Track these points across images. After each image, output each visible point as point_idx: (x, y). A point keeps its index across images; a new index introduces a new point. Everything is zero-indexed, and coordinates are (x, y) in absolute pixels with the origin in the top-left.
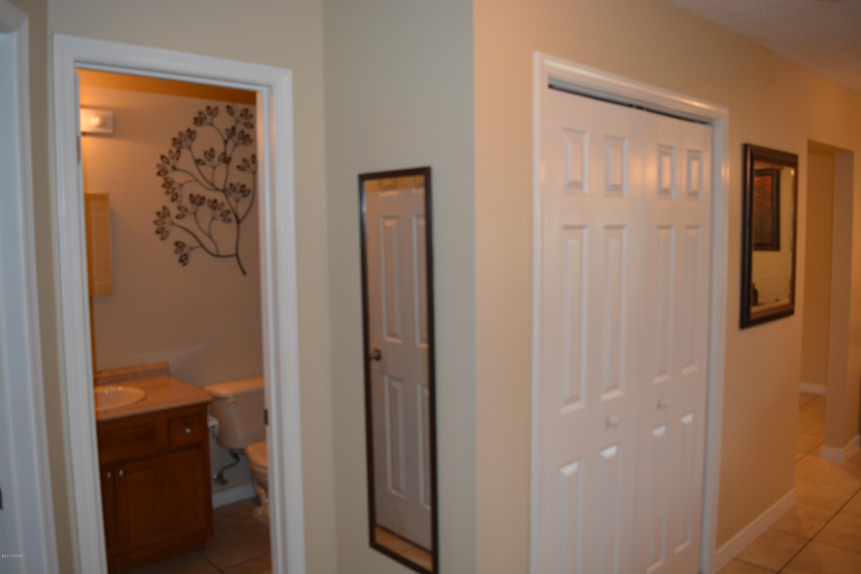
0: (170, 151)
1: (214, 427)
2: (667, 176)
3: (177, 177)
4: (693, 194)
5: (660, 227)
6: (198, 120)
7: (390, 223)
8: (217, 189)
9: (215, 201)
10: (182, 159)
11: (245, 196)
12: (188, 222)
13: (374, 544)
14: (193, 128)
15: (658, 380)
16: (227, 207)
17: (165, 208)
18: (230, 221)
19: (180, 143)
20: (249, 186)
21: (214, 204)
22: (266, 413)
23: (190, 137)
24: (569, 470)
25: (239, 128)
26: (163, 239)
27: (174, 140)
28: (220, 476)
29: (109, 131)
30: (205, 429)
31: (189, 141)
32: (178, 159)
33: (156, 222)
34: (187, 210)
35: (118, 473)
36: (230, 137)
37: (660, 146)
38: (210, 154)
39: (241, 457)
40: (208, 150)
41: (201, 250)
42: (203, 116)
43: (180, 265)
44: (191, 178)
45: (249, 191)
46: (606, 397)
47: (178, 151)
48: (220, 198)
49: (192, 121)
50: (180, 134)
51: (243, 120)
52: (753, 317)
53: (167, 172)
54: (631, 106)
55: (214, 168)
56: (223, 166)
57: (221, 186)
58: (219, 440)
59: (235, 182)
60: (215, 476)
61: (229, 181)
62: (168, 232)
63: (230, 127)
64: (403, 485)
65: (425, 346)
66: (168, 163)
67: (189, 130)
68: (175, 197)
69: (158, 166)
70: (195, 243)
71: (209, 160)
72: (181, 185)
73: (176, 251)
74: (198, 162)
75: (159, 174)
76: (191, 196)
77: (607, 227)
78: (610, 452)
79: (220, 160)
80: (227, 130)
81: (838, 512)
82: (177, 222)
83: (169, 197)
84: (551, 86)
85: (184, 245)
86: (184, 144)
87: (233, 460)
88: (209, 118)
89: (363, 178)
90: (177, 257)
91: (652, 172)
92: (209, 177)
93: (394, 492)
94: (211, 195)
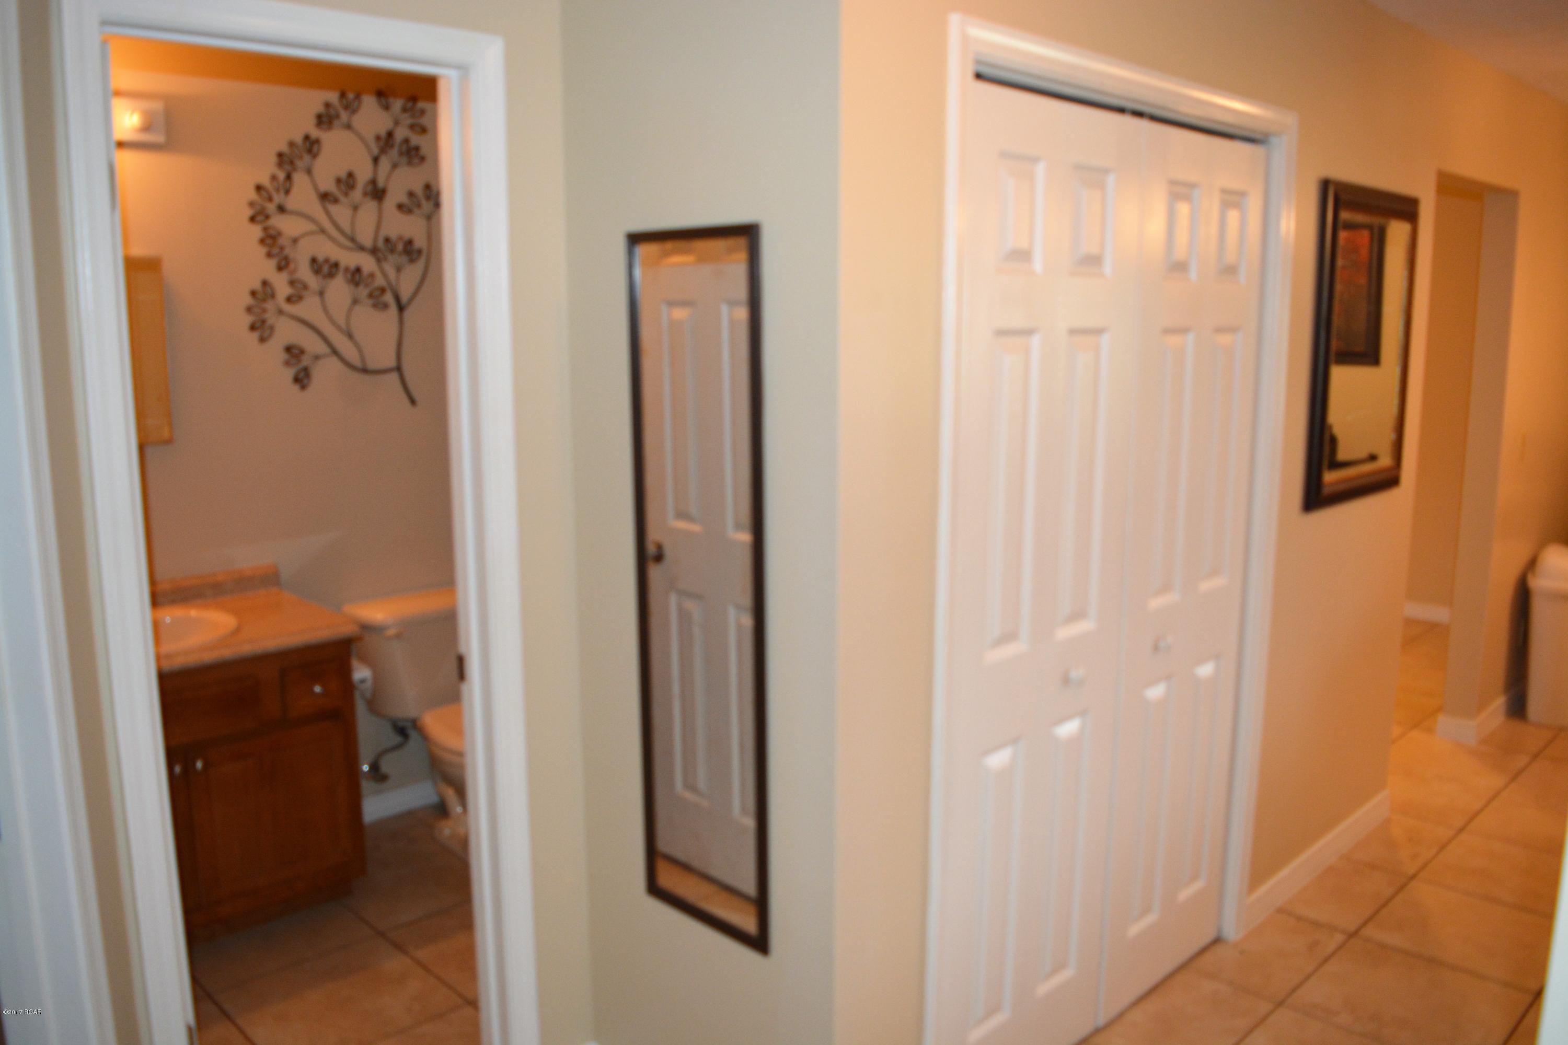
0: (274, 178)
1: (363, 681)
2: (1182, 238)
3: (288, 226)
4: (1230, 270)
5: (1168, 331)
6: (325, 119)
7: (680, 314)
8: (362, 248)
9: (358, 270)
10: (295, 191)
11: (412, 261)
12: (309, 308)
13: (654, 889)
14: (315, 133)
15: (1155, 603)
16: (380, 281)
17: (265, 283)
18: (385, 306)
19: (292, 163)
20: (420, 242)
21: (356, 276)
22: (461, 661)
23: (310, 151)
24: (998, 760)
25: (401, 134)
26: (262, 340)
27: (280, 155)
28: (375, 767)
29: (159, 138)
30: (348, 687)
31: (307, 158)
32: (287, 192)
33: (249, 310)
34: (305, 287)
35: (194, 764)
36: (383, 151)
37: (1173, 183)
38: (347, 182)
39: (413, 734)
40: (343, 174)
41: (334, 360)
42: (332, 112)
43: (296, 388)
44: (311, 227)
45: (420, 252)
46: (1064, 633)
47: (289, 177)
48: (368, 263)
49: (313, 121)
50: (292, 144)
51: (407, 120)
52: (1326, 491)
53: (267, 217)
54: (1121, 110)
55: (355, 208)
56: (371, 206)
57: (368, 242)
58: (373, 705)
59: (393, 235)
60: (366, 768)
61: (383, 233)
62: (272, 328)
63: (383, 133)
64: (702, 784)
65: (746, 537)
66: (270, 199)
67: (307, 138)
68: (283, 263)
69: (252, 204)
70: (322, 348)
71: (346, 194)
72: (295, 241)
73: (287, 363)
74: (325, 197)
75: (252, 219)
76: (314, 260)
77: (1073, 332)
78: (1069, 728)
79: (365, 194)
80: (378, 138)
81: (1461, 830)
82: (288, 308)
83: (273, 263)
84: (979, 76)
85: (302, 352)
86: (299, 163)
87: (397, 739)
88: (344, 115)
89: (635, 239)
90: (290, 373)
91: (1156, 227)
92: (346, 226)
93: (688, 795)
94: (350, 259)
